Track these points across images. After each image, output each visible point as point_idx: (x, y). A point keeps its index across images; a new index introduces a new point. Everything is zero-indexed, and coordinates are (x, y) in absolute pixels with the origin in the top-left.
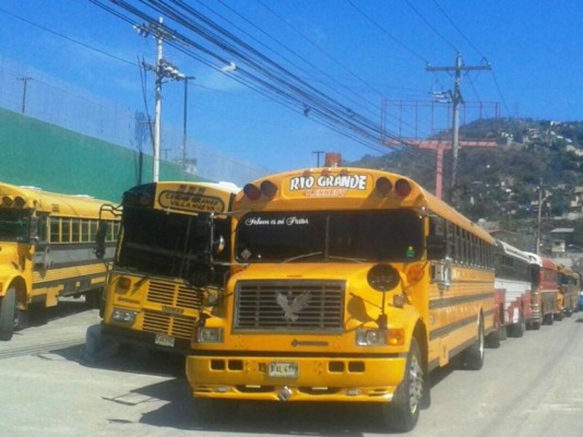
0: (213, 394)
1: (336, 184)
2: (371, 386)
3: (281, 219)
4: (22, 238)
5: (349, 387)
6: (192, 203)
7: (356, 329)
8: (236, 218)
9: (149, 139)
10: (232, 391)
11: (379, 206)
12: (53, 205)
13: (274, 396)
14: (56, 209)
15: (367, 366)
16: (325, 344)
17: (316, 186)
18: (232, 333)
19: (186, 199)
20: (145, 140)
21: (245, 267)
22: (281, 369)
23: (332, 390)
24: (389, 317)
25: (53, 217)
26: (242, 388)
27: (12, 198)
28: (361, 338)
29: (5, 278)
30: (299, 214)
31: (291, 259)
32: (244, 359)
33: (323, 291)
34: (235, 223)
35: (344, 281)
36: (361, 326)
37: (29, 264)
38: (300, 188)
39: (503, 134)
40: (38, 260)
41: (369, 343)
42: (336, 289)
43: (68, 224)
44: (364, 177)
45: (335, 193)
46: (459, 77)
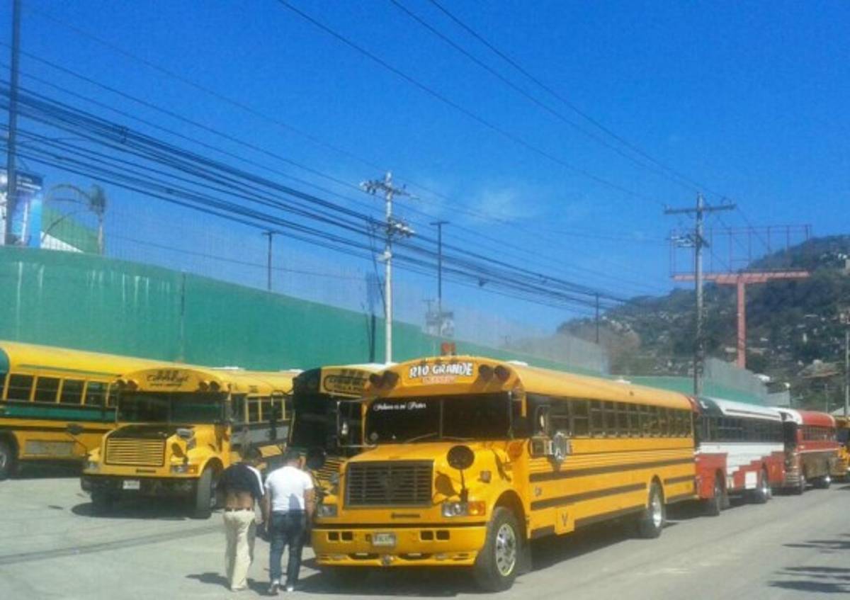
0: (331, 562)
1: (447, 371)
2: (456, 551)
3: (403, 404)
4: (219, 421)
5: (439, 553)
6: (352, 387)
7: (441, 502)
8: (366, 404)
9: (381, 301)
10: (345, 559)
11: (484, 390)
12: (251, 386)
13: (378, 562)
14: (254, 390)
15: (451, 534)
16: (417, 516)
17: (430, 374)
18: (344, 508)
19: (347, 383)
20: (378, 302)
21: (373, 449)
22: (383, 539)
23: (425, 556)
24: (470, 491)
25: (251, 398)
26: (354, 556)
27: (208, 382)
28: (447, 509)
29: (202, 459)
30: (419, 399)
31: (413, 440)
32: (355, 531)
33: (416, 470)
34: (365, 409)
35: (432, 462)
36: (446, 500)
37: (226, 445)
38: (417, 376)
39: (840, 255)
40: (236, 441)
41: (454, 514)
42: (425, 468)
43: (256, 404)
44: (470, 365)
45: (446, 380)
46: (701, 219)
